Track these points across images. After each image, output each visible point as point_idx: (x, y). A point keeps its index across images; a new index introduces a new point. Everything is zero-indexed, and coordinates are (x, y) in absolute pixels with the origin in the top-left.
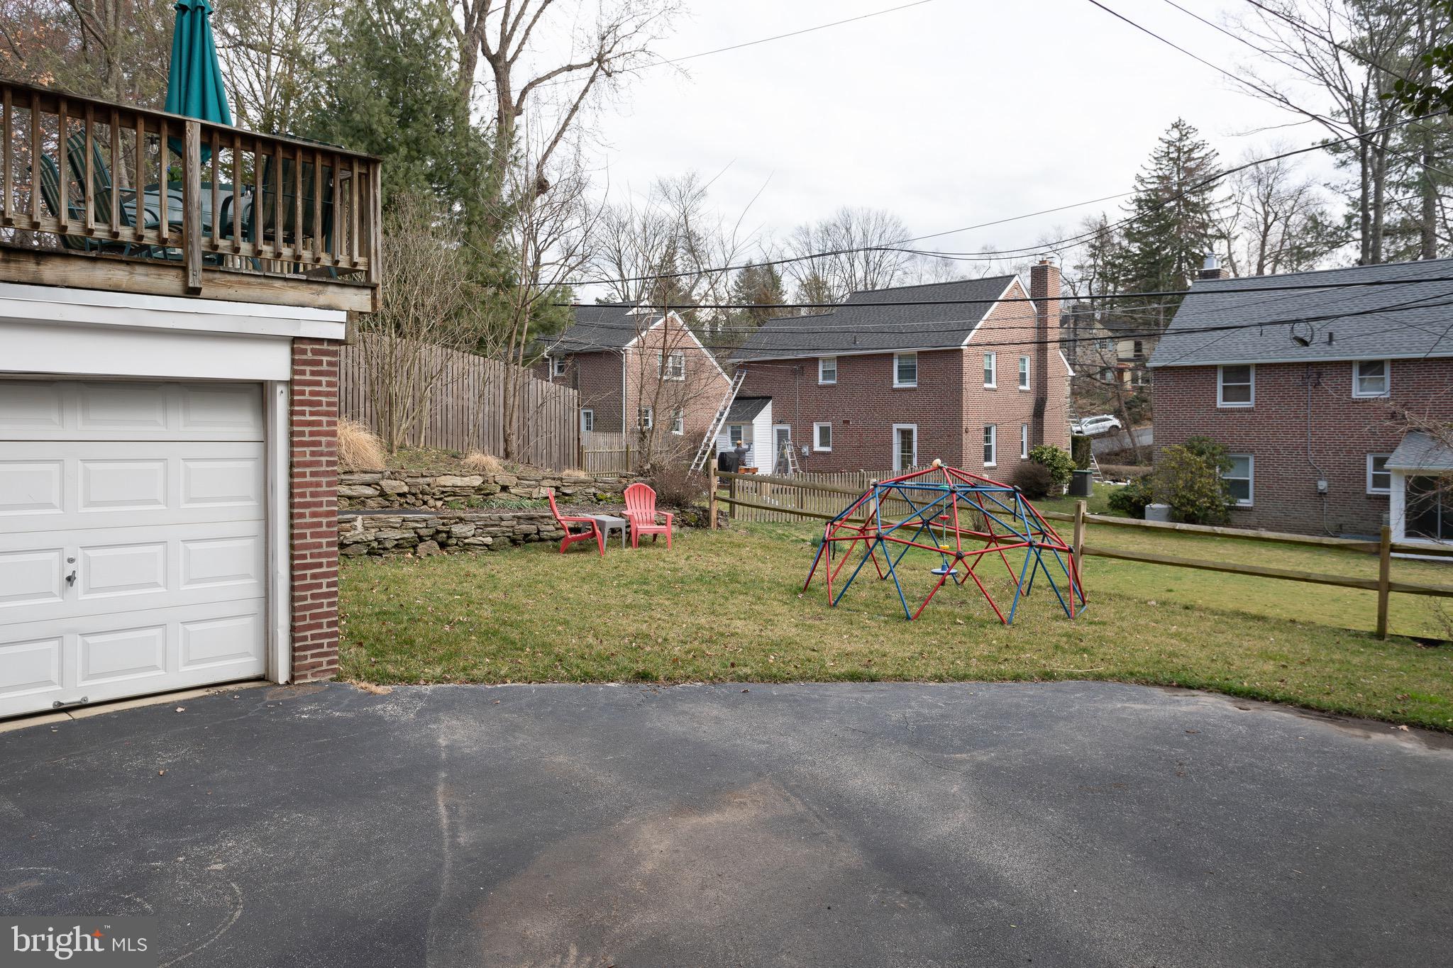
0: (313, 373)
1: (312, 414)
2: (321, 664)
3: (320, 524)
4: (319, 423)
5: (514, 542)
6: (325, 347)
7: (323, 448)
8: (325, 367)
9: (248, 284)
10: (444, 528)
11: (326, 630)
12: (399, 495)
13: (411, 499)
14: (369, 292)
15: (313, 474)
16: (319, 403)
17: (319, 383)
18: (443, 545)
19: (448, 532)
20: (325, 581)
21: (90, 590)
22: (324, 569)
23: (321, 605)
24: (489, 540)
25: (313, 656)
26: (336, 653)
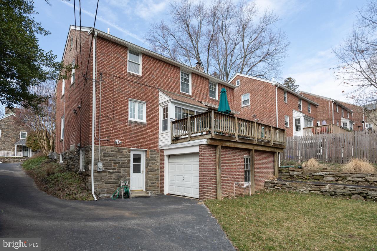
0: (201, 150)
1: (201, 157)
3: (202, 175)
7: (203, 162)
8: (203, 149)
9: (195, 138)
10: (365, 192)
11: (203, 193)
14: (210, 135)
15: (201, 167)
16: (202, 155)
18: (365, 197)
19: (366, 194)
20: (203, 185)
21: (185, 181)
22: (203, 183)
23: (202, 188)
25: (201, 197)
26: (204, 197)
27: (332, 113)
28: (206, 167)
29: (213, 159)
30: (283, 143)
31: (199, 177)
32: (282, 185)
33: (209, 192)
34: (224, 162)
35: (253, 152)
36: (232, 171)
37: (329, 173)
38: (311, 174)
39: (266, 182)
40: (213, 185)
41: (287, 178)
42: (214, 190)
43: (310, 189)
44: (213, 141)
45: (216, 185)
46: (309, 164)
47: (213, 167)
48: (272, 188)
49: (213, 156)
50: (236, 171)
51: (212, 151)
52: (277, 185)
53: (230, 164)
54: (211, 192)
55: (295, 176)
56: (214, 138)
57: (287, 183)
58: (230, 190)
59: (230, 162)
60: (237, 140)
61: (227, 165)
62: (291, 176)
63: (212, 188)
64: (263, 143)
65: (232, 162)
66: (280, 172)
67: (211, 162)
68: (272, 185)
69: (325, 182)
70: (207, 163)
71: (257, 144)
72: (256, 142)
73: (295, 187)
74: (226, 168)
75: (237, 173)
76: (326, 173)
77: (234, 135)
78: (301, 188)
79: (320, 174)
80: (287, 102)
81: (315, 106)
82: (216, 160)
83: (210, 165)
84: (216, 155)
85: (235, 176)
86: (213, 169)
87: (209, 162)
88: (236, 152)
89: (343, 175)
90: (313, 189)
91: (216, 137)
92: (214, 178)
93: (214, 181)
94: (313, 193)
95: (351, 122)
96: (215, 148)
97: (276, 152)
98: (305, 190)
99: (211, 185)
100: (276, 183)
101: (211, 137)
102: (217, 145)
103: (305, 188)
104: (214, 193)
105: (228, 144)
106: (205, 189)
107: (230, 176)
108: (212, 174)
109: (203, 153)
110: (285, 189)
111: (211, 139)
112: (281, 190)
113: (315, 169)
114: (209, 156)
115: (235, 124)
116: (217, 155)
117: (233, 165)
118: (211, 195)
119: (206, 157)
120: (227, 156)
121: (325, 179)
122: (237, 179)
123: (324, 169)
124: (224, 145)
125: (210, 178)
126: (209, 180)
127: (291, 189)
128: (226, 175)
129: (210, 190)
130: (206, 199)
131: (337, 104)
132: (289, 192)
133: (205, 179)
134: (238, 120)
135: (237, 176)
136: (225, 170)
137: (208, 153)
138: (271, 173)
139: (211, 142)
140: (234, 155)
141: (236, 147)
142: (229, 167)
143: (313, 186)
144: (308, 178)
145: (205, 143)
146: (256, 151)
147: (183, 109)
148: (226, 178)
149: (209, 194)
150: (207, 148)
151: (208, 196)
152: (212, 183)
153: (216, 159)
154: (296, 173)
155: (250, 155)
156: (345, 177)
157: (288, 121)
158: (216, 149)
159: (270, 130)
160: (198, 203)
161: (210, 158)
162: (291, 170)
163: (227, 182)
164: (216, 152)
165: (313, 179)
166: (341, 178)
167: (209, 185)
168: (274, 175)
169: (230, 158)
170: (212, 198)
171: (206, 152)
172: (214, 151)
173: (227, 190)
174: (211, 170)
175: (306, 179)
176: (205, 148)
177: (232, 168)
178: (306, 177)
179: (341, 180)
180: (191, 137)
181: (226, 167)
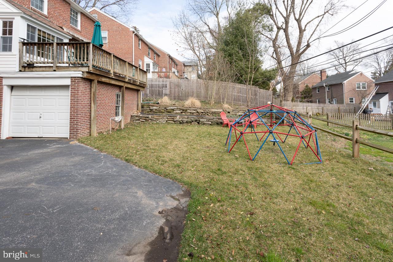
0: (74, 83)
1: (74, 91)
2: (74, 137)
3: (75, 111)
4: (75, 92)
5: (218, 124)
6: (77, 78)
7: (76, 97)
8: (76, 82)
9: (65, 68)
10: (198, 119)
11: (75, 131)
12: (201, 113)
13: (204, 114)
14: (88, 68)
15: (74, 102)
16: (75, 89)
17: (75, 85)
18: (198, 123)
19: (199, 120)
20: (75, 122)
21: (44, 119)
22: (75, 119)
23: (74, 126)
24: (210, 123)
25: (73, 135)
26: (77, 135)
27: (167, 63)
28: (80, 102)
29: (88, 93)
30: (145, 83)
31: (69, 114)
32: (146, 117)
33: (83, 129)
34: (98, 97)
35: (123, 88)
36: (105, 107)
37: (177, 107)
38: (165, 108)
39: (132, 116)
40: (87, 121)
41: (148, 112)
42: (87, 126)
43: (167, 120)
44: (89, 75)
45: (90, 121)
46: (163, 100)
47: (87, 102)
48: (137, 121)
49: (87, 90)
50: (108, 107)
51: (87, 85)
52: (142, 118)
53: (103, 99)
54: (84, 129)
55: (154, 110)
56: (91, 71)
57: (150, 116)
58: (103, 125)
59: (104, 98)
60: (112, 77)
61: (101, 101)
62: (151, 110)
63: (86, 125)
64: (132, 81)
65: (105, 98)
66: (142, 107)
67: (85, 96)
68: (138, 118)
69: (175, 114)
70: (81, 98)
71: (128, 82)
72: (127, 80)
73: (156, 119)
74: (100, 104)
75: (109, 108)
76: (176, 108)
77: (109, 71)
78: (160, 119)
79: (172, 108)
80: (140, 48)
81: (158, 56)
82: (91, 95)
83: (84, 100)
84: (91, 90)
85: (108, 111)
86: (88, 104)
87: (84, 96)
88: (110, 88)
89: (185, 109)
90: (169, 119)
91: (94, 71)
92: (88, 114)
93: (88, 117)
94: (169, 123)
95: (178, 72)
96: (90, 82)
97: (140, 90)
98: (163, 121)
99: (85, 121)
100: (141, 117)
101: (89, 70)
102: (93, 79)
103: (164, 119)
104: (88, 130)
105: (104, 80)
106: (78, 126)
107: (103, 111)
108: (86, 110)
109: (77, 87)
110: (148, 121)
111: (88, 72)
112: (145, 122)
113: (168, 104)
114: (83, 90)
115: (111, 61)
116: (93, 90)
117: (106, 101)
118: (85, 132)
119: (81, 92)
120: (101, 91)
121: (175, 112)
122: (109, 114)
123: (173, 104)
124: (100, 80)
125: (84, 114)
126: (83, 116)
127: (153, 121)
128: (100, 111)
129: (84, 127)
130: (79, 137)
131: (170, 57)
132: (152, 123)
133: (79, 115)
134: (113, 57)
135: (109, 111)
136: (99, 105)
137: (83, 87)
138: (135, 108)
139: (87, 75)
140: (107, 91)
141: (110, 83)
142: (103, 102)
143: (169, 117)
144: (164, 111)
145: (81, 76)
146: (127, 88)
147: (39, 30)
148: (100, 113)
149: (83, 131)
150: (82, 82)
151: (82, 134)
152: (86, 119)
153: (91, 93)
154: (155, 108)
155: (120, 91)
156: (186, 110)
157: (141, 64)
158: (91, 84)
159: (137, 70)
160: (71, 143)
161: (84, 93)
162: (151, 106)
163: (100, 118)
164: (91, 87)
165: (167, 112)
166: (184, 111)
167: (83, 122)
168: (138, 110)
169: (104, 93)
170: (86, 135)
171: (80, 85)
172: (89, 85)
173: (100, 126)
174: (85, 105)
175: (162, 112)
176: (80, 81)
177: (105, 104)
178: (162, 111)
179: (184, 112)
180: (57, 67)
181: (100, 102)
